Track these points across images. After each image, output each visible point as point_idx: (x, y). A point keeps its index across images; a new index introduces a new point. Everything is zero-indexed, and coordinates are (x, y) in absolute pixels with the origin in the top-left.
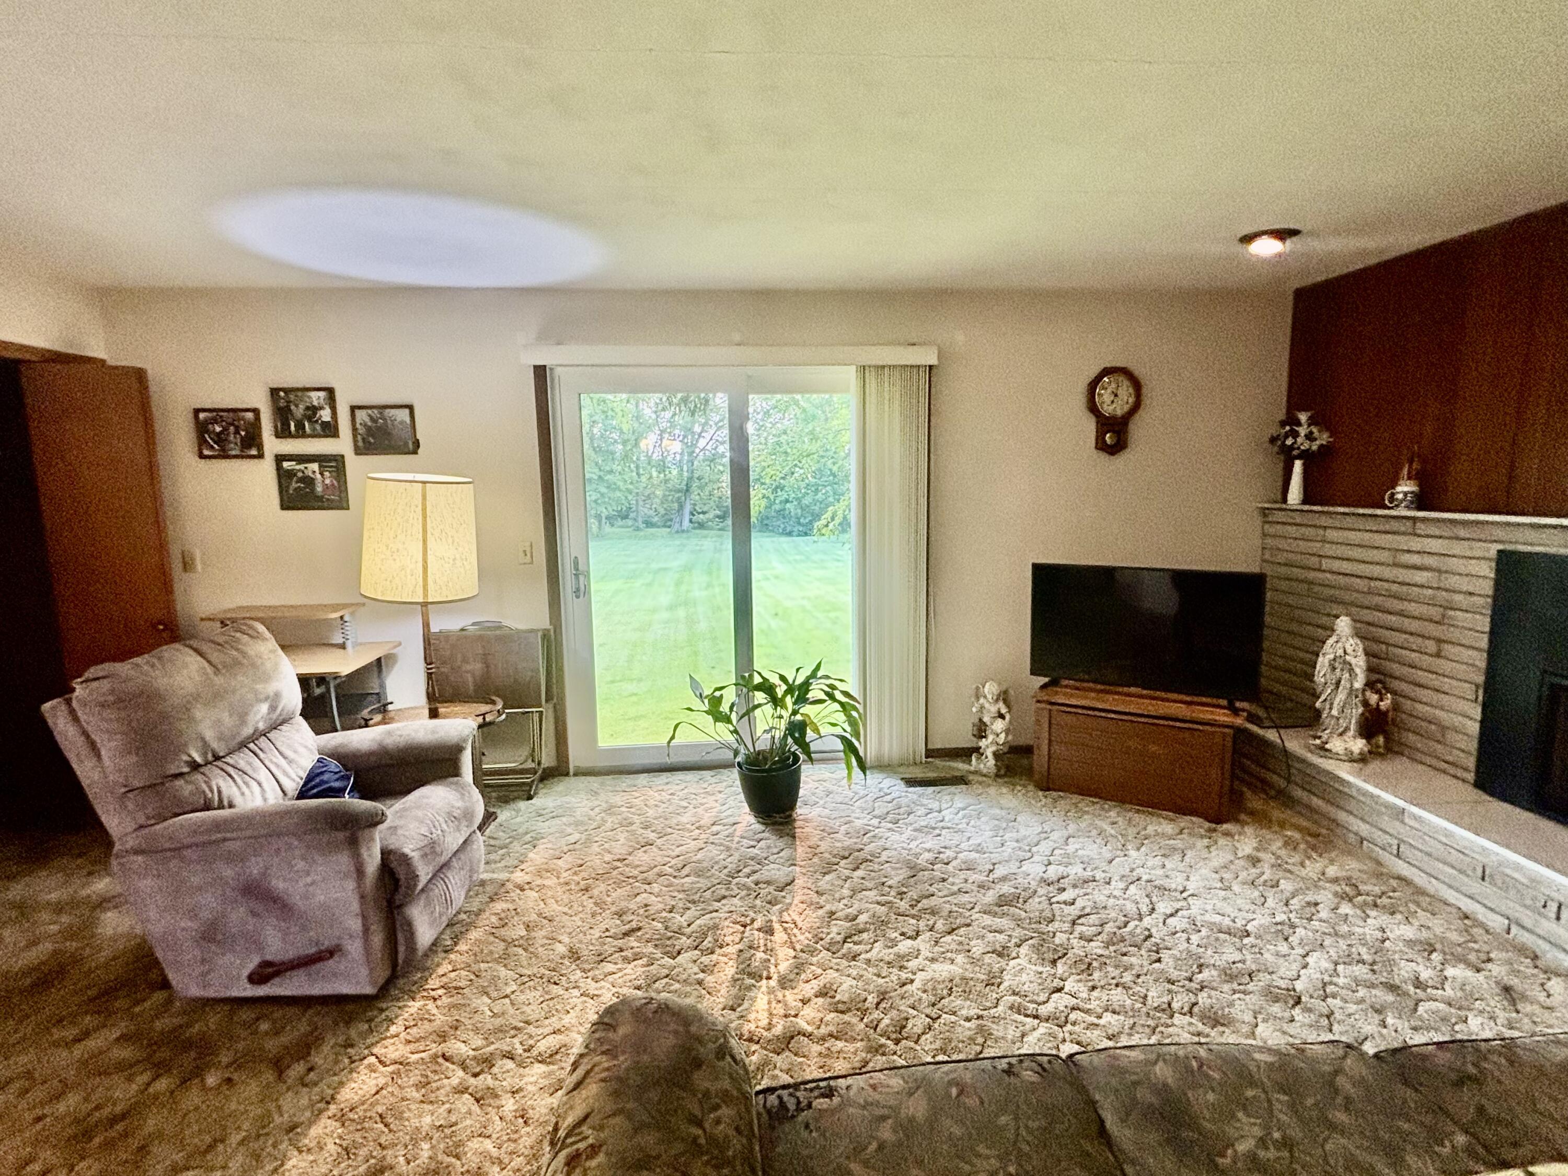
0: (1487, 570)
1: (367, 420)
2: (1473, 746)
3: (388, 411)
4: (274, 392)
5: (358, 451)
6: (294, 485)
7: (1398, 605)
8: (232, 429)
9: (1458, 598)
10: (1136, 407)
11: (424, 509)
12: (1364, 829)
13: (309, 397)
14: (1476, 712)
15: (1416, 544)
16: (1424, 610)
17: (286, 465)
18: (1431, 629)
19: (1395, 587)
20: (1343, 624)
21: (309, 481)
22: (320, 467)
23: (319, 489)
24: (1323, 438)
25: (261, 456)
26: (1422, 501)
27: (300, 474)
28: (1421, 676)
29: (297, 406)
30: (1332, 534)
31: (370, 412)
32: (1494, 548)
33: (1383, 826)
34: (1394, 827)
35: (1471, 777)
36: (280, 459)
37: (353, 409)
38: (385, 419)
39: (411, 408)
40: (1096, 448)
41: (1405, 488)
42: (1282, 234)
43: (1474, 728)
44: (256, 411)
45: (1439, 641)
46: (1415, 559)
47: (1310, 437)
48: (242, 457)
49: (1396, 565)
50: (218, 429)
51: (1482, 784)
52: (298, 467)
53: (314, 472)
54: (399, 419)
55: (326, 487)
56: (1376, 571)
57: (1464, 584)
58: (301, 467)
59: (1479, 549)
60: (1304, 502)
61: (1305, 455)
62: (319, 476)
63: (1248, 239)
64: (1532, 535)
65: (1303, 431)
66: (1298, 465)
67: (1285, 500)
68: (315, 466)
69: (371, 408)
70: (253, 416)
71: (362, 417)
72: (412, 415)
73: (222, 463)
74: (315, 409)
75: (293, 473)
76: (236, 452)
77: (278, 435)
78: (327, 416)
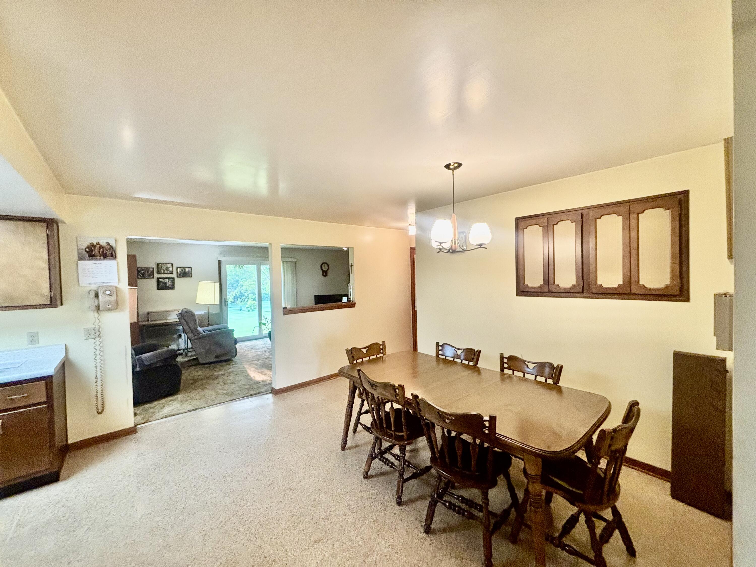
3: (186, 268)
4: (158, 264)
5: (178, 277)
6: (161, 284)
8: (146, 272)
10: (328, 269)
13: (167, 266)
17: (160, 280)
21: (165, 283)
23: (168, 285)
25: (153, 278)
27: (163, 282)
29: (164, 267)
37: (177, 268)
38: (185, 270)
39: (191, 268)
40: (323, 275)
44: (153, 268)
48: (148, 278)
50: (143, 272)
52: (163, 280)
54: (188, 270)
55: (170, 285)
62: (168, 282)
68: (167, 280)
69: (182, 268)
70: (152, 269)
71: (179, 270)
72: (191, 269)
73: (143, 279)
74: (168, 268)
75: (161, 282)
76: (147, 277)
77: (158, 273)
78: (171, 269)
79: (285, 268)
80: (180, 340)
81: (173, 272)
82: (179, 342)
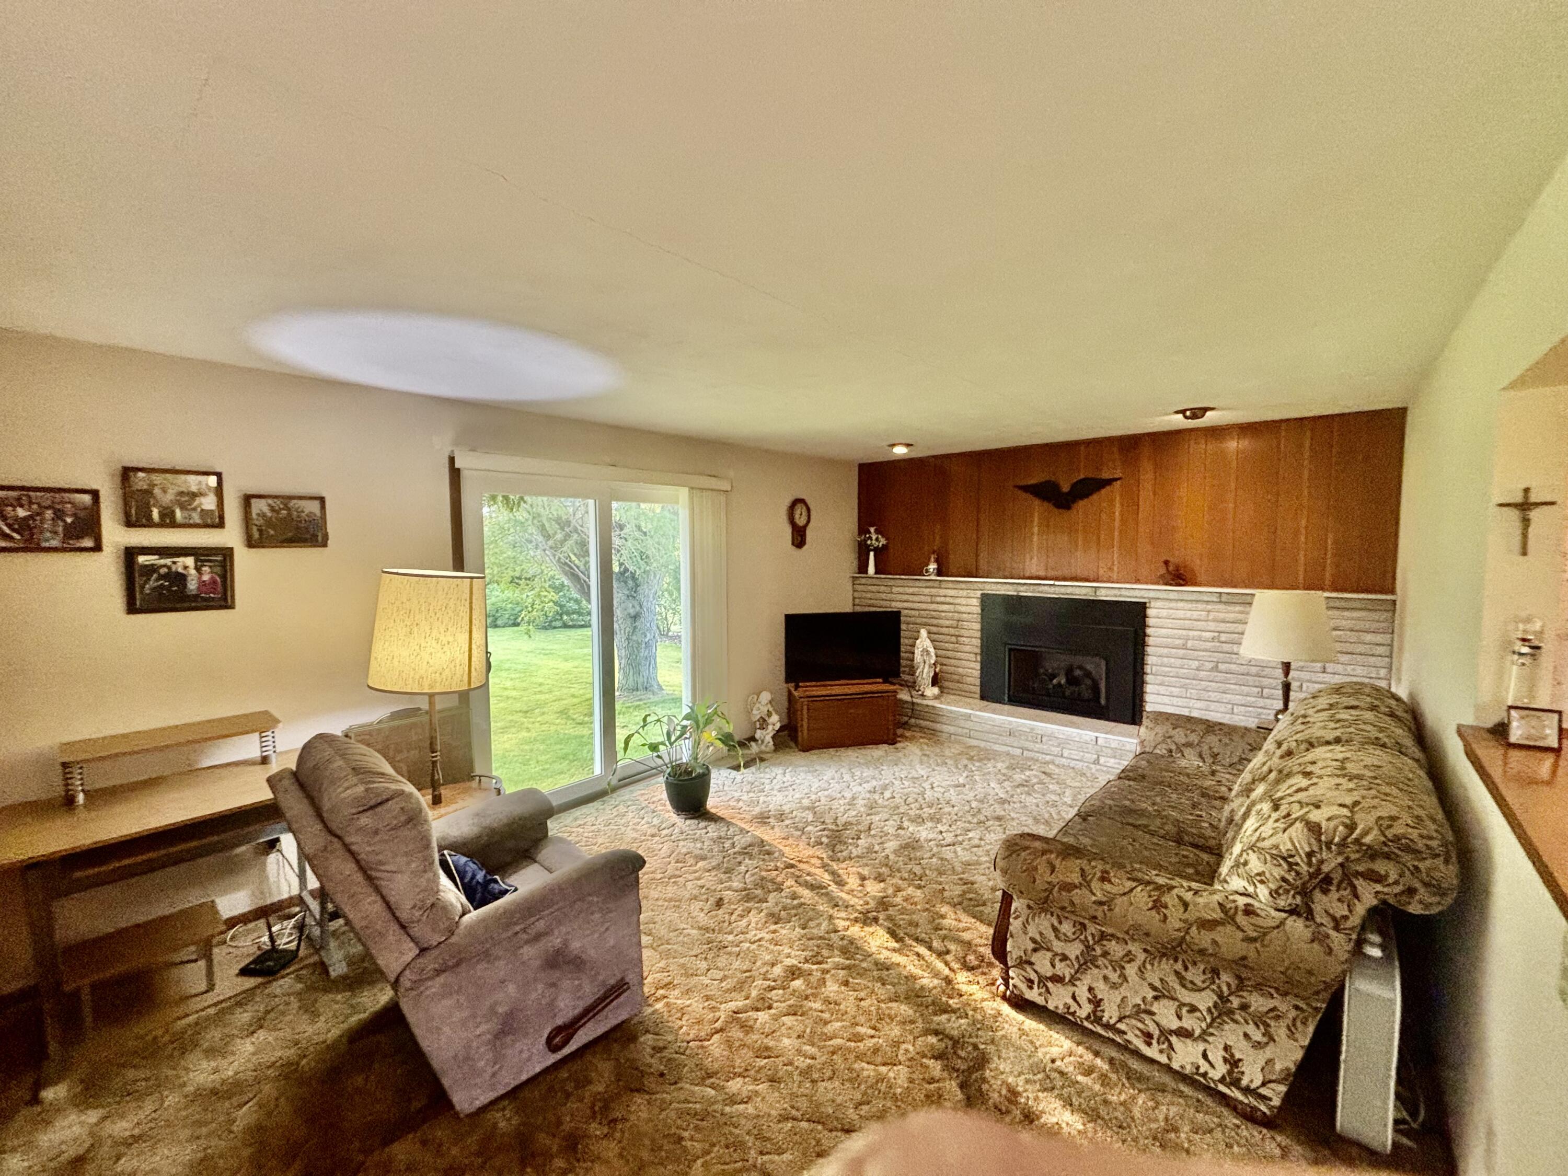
0: (976, 602)
1: (266, 509)
2: (978, 682)
3: (294, 502)
4: (127, 473)
5: (251, 543)
6: (152, 583)
7: (935, 622)
8: (49, 514)
9: (965, 616)
10: (808, 521)
11: (471, 603)
12: (951, 729)
13: (185, 482)
14: (978, 666)
15: (943, 592)
16: (948, 623)
17: (142, 559)
18: (952, 631)
19: (932, 613)
20: (923, 633)
21: (180, 578)
22: (196, 562)
23: (192, 585)
24: (883, 541)
25: (98, 548)
26: (940, 573)
27: (163, 571)
28: (950, 654)
29: (164, 491)
30: (895, 590)
31: (270, 501)
32: (979, 593)
33: (962, 725)
34: (969, 724)
35: (978, 696)
36: (130, 554)
37: (247, 500)
38: (289, 509)
39: (322, 500)
40: (793, 544)
41: (932, 567)
42: (908, 445)
43: (977, 673)
44: (95, 494)
45: (957, 636)
46: (942, 599)
47: (877, 539)
48: (64, 550)
49: (932, 603)
50: (21, 513)
51: (983, 698)
52: (162, 562)
53: (186, 568)
54: (307, 511)
55: (202, 584)
56: (924, 606)
57: (968, 609)
58: (168, 561)
59: (972, 594)
60: (876, 573)
61: (876, 550)
62: (193, 572)
63: (893, 445)
64: (994, 587)
65: (874, 537)
66: (872, 554)
67: (866, 572)
68: (190, 561)
69: (276, 497)
70: (87, 498)
71: (259, 506)
72: (323, 507)
73: (29, 556)
74: (194, 495)
75: (150, 570)
76: (54, 543)
77: (130, 523)
78: (209, 503)
79: (697, 511)
80: (272, 858)
81: (222, 517)
82: (263, 877)
